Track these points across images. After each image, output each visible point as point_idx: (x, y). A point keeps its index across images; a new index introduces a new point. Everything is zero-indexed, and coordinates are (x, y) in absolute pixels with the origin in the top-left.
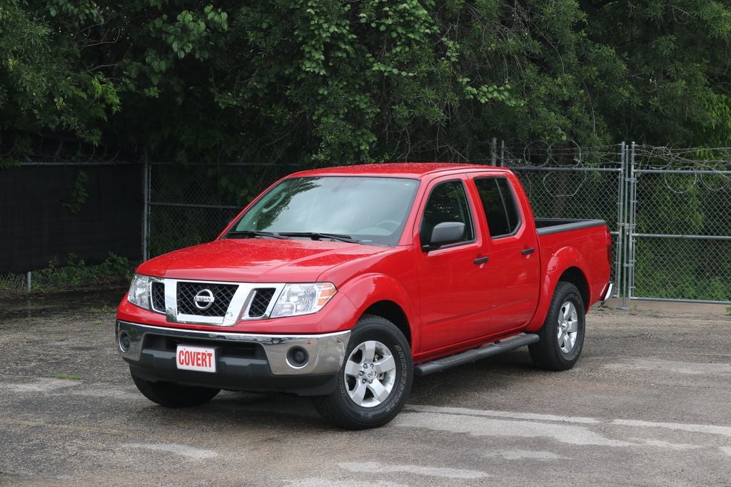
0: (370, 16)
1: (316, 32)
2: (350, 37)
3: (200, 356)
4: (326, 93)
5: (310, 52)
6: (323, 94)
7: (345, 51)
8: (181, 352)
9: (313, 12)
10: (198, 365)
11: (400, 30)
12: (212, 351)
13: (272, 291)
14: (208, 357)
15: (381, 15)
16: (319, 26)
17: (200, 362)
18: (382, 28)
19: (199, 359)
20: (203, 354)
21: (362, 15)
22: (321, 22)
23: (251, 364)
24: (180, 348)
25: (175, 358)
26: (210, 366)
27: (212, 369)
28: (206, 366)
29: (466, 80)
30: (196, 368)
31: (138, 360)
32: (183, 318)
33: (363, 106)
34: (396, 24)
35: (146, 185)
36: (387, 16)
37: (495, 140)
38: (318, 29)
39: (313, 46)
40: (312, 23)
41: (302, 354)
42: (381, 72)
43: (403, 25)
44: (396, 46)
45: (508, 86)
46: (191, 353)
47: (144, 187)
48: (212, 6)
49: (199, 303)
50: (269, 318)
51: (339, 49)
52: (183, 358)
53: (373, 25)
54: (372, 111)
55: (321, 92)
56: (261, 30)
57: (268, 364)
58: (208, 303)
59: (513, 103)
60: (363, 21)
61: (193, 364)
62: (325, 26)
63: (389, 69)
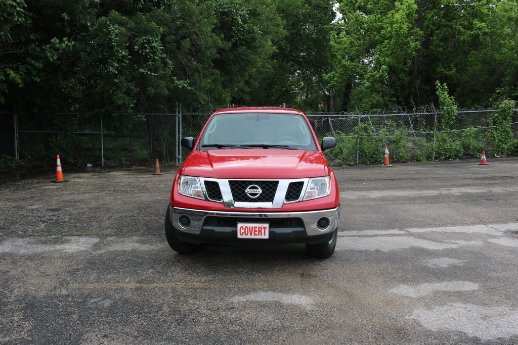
0: (139, 48)
1: (116, 54)
2: (129, 57)
3: (257, 229)
4: (117, 81)
5: (111, 63)
6: (116, 82)
7: (126, 63)
8: (242, 227)
9: (115, 45)
10: (255, 235)
11: (151, 55)
12: (267, 225)
13: (302, 183)
14: (263, 230)
15: (143, 48)
16: (117, 51)
17: (257, 233)
18: (144, 54)
19: (256, 231)
20: (259, 228)
21: (135, 47)
22: (118, 49)
23: (294, 231)
24: (239, 225)
25: (236, 231)
26: (265, 235)
27: (267, 237)
28: (261, 235)
29: (175, 78)
30: (253, 237)
31: (198, 233)
32: (238, 204)
33: (132, 88)
34: (150, 52)
35: (15, 123)
36: (146, 49)
37: (177, 103)
38: (117, 52)
39: (113, 60)
40: (115, 49)
41: (325, 222)
42: (143, 72)
43: (152, 53)
44: (149, 62)
45: (188, 81)
46: (250, 227)
47: (14, 124)
48: (67, 38)
49: (249, 194)
50: (303, 201)
51: (124, 62)
52: (243, 231)
53: (140, 52)
54: (136, 90)
55: (115, 81)
56: (86, 52)
57: (305, 230)
58: (258, 194)
59: (189, 88)
60: (136, 50)
61: (251, 234)
62: (120, 51)
63: (146, 72)
